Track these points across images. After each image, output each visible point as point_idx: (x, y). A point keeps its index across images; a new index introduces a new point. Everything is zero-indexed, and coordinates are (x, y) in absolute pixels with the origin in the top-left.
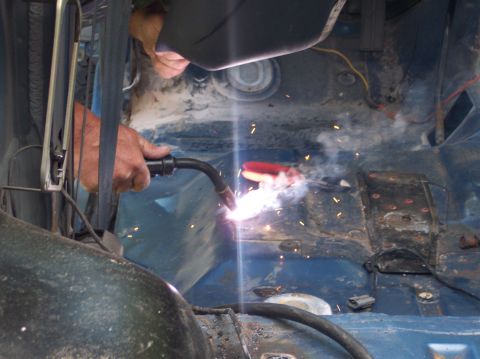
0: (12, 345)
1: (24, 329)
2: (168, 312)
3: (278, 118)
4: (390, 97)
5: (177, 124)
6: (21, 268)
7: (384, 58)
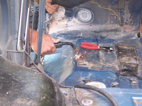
0: (4, 98)
1: (7, 93)
2: (51, 88)
3: (93, 29)
4: (127, 23)
5: (63, 31)
6: (8, 75)
7: (125, 11)
